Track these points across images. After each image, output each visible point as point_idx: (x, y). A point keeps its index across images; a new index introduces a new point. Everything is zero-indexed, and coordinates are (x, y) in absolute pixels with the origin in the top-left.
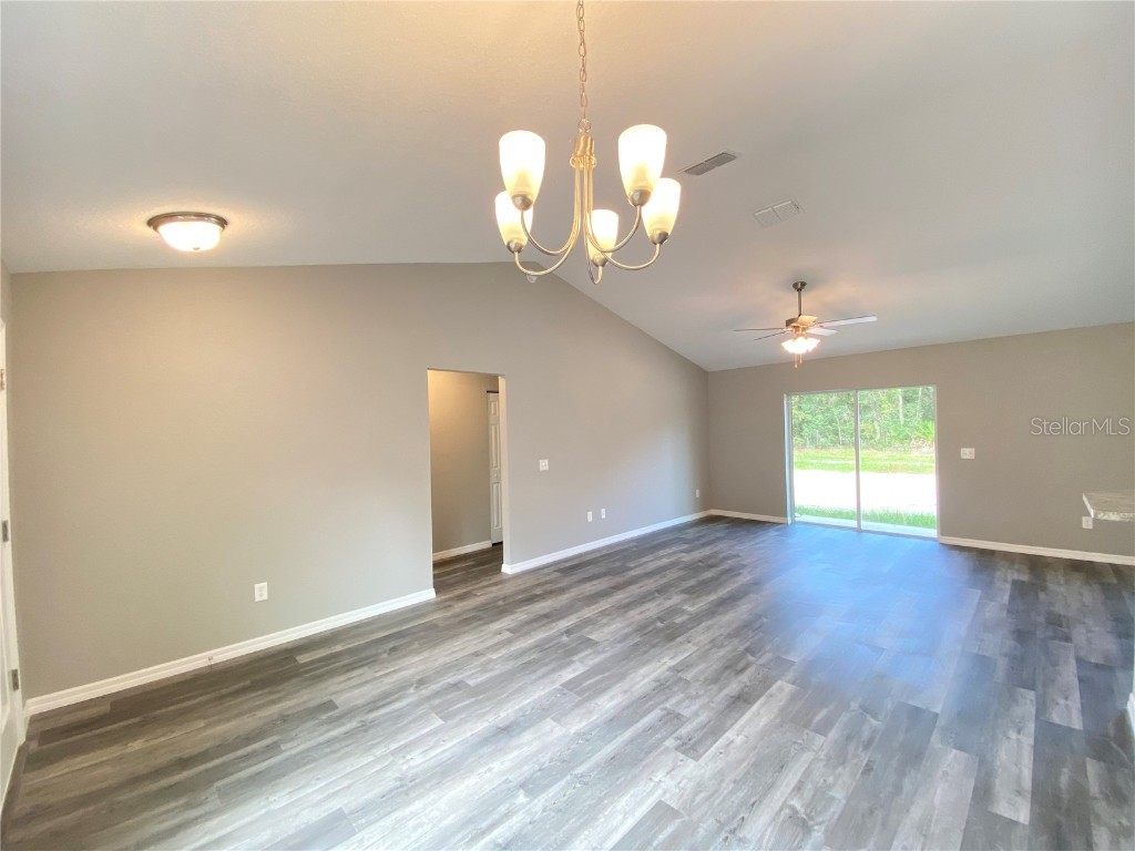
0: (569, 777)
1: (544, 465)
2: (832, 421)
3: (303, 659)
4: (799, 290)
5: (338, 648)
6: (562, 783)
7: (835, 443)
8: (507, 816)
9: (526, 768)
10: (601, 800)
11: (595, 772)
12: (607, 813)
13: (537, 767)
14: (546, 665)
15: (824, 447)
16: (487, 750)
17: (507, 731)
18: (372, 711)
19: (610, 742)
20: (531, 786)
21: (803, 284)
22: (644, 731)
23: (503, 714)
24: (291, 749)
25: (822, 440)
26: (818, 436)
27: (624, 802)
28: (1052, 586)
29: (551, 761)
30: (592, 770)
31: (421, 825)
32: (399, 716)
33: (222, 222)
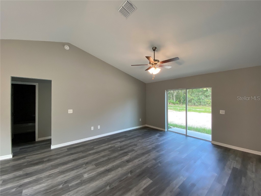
1: (70, 111)
2: (199, 99)
4: (154, 50)
7: (200, 105)
15: (197, 106)
21: (156, 48)
25: (197, 104)
26: (196, 103)
28: (249, 174)
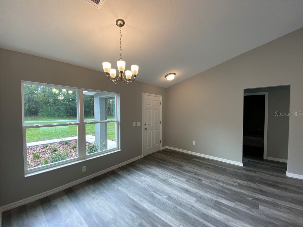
0: (175, 205)
3: (195, 159)
5: (202, 161)
6: (172, 203)
8: (160, 195)
9: (175, 196)
10: (169, 212)
11: (178, 210)
12: (165, 213)
13: (176, 198)
14: (225, 195)
16: (179, 189)
17: (187, 191)
18: (184, 171)
19: (193, 214)
20: (170, 198)
22: (204, 224)
23: (193, 190)
24: (170, 167)
27: (169, 217)
29: (179, 201)
30: (179, 209)
31: (156, 185)
32: (184, 175)
33: (175, 74)
